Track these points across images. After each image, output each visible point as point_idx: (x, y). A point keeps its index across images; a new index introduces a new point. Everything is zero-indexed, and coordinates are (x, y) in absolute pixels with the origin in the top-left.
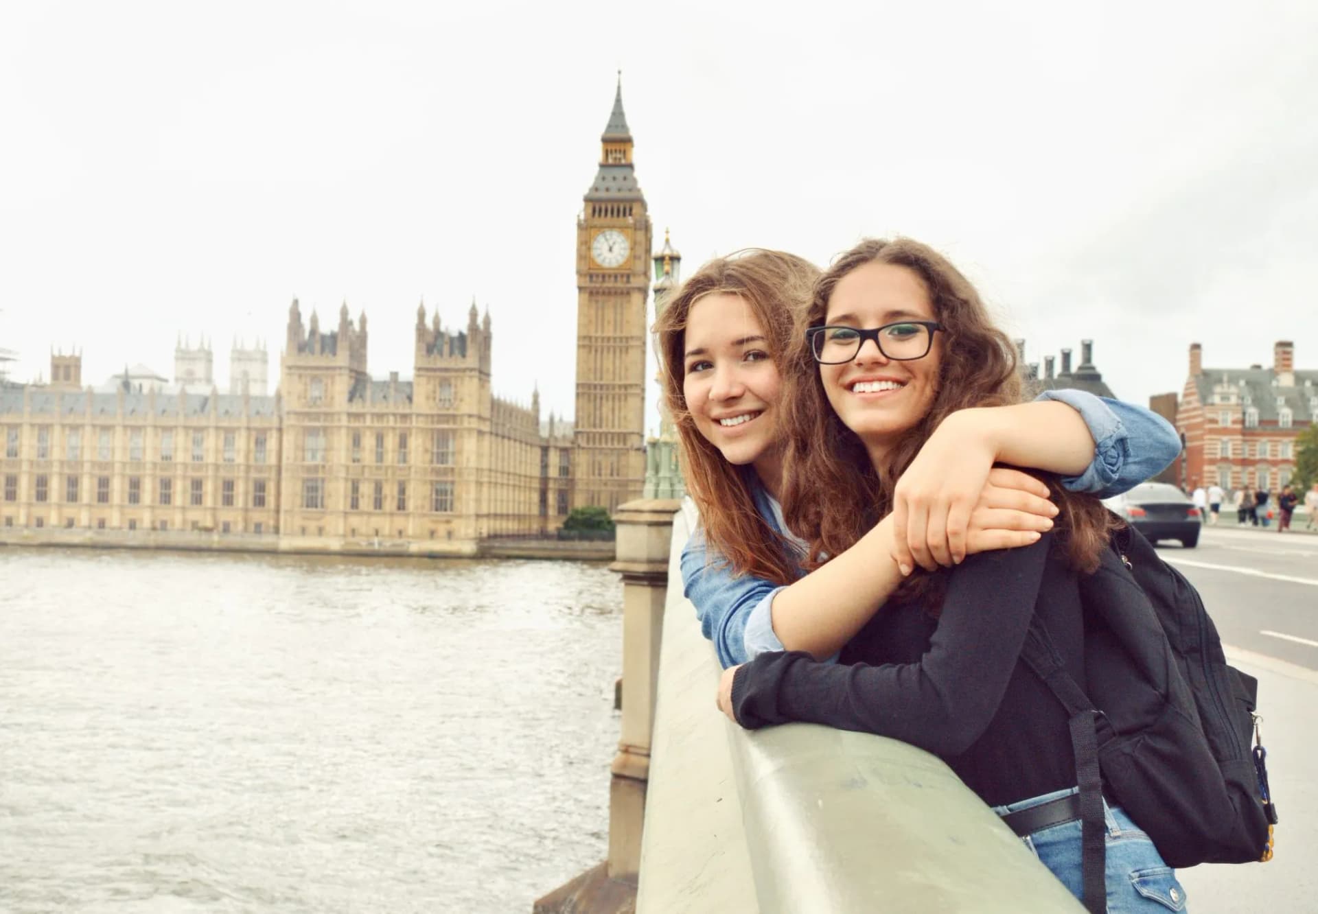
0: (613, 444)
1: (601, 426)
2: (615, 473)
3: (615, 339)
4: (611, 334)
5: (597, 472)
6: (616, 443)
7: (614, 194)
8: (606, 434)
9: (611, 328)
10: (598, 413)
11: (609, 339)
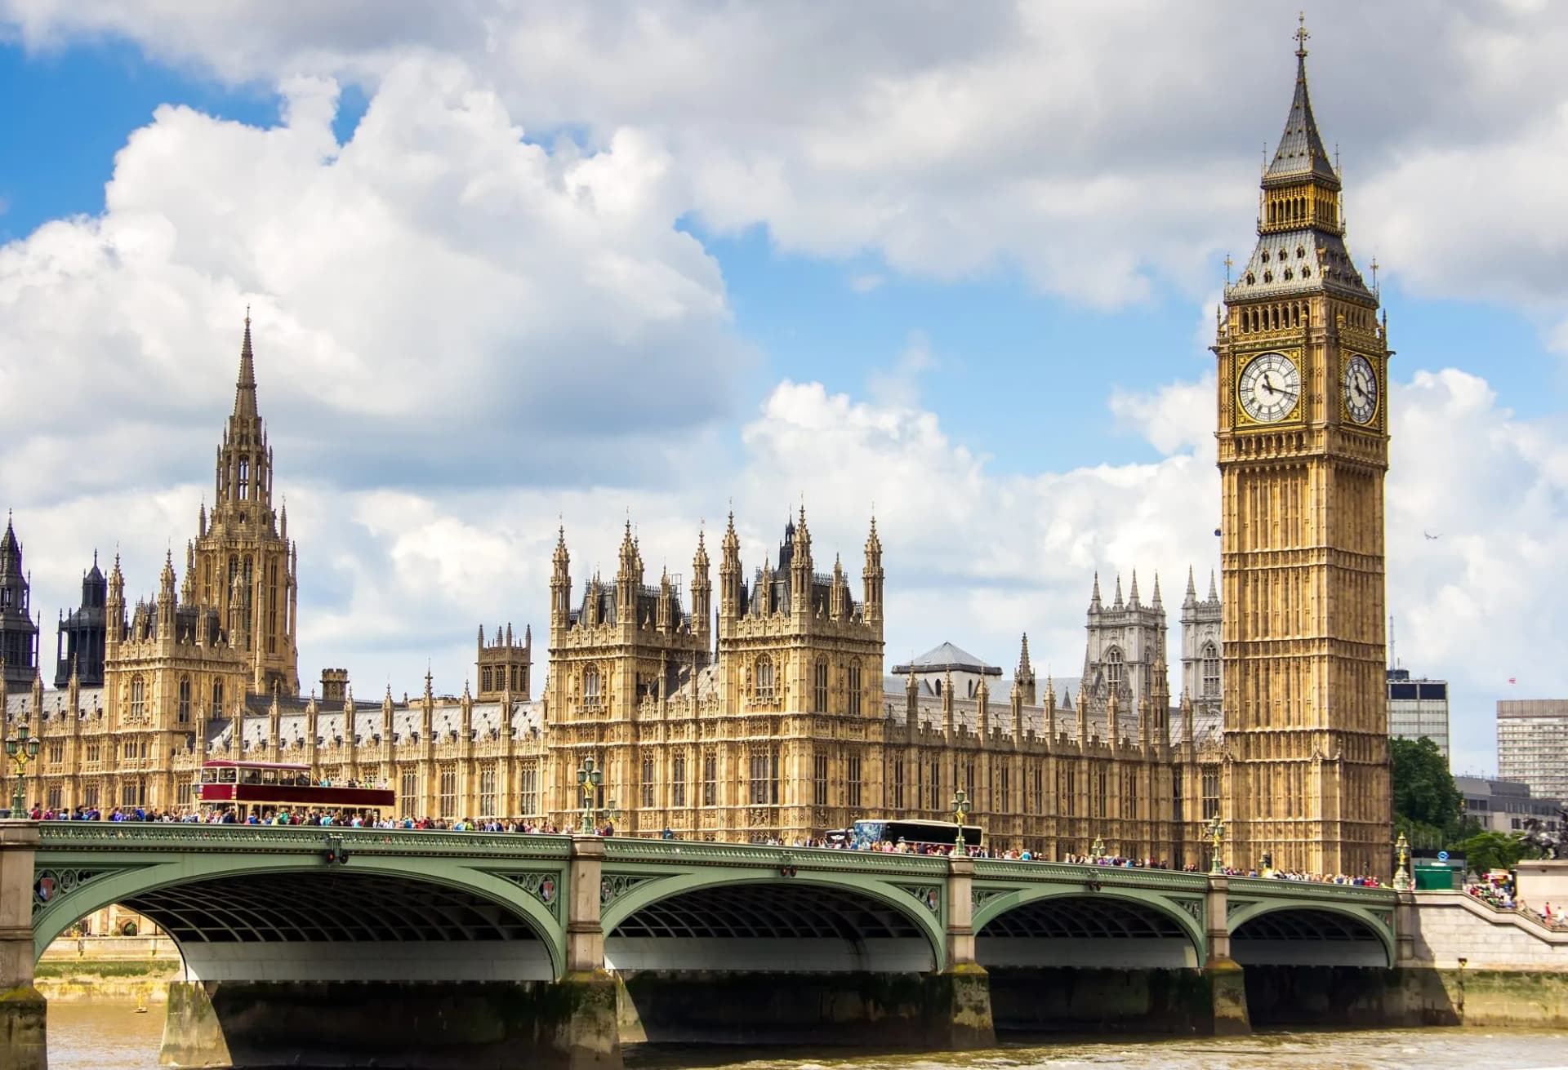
0: (1289, 755)
1: (1268, 723)
2: (1294, 809)
3: (1285, 553)
4: (1278, 548)
5: (1263, 807)
6: (1294, 751)
7: (1279, 285)
8: (1278, 735)
9: (1278, 535)
10: (1262, 694)
11: (1275, 554)
